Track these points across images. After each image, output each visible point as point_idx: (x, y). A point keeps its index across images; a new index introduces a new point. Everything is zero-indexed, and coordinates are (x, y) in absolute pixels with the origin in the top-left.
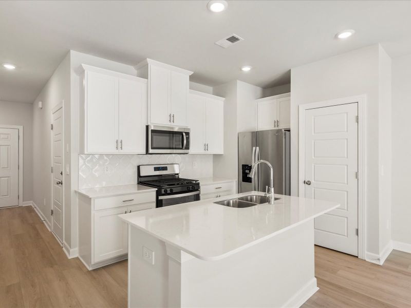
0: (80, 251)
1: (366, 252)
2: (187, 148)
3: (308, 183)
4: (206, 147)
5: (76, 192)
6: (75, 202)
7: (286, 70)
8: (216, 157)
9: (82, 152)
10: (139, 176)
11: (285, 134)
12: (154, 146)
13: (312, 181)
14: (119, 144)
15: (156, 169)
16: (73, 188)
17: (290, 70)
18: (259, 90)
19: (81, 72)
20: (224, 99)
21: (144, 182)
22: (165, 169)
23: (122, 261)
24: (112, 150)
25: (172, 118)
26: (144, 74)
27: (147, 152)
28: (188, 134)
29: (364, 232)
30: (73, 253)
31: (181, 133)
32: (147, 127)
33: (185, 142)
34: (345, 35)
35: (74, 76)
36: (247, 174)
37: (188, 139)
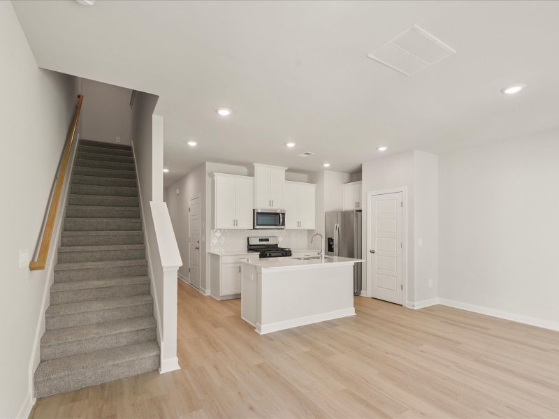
0: (212, 292)
1: (407, 301)
2: (283, 224)
3: (373, 252)
4: (299, 224)
5: (209, 253)
6: (208, 260)
7: (359, 164)
8: (310, 231)
9: (213, 227)
10: (249, 245)
11: (357, 214)
12: (259, 223)
13: (376, 251)
14: (235, 222)
15: (261, 240)
16: (207, 251)
17: (361, 165)
18: (346, 176)
19: (212, 176)
20: (315, 185)
21: (251, 248)
22: (267, 240)
23: (237, 297)
24: (231, 227)
25: (271, 203)
26: (251, 174)
27: (254, 228)
28: (283, 214)
29: (406, 287)
30: (208, 293)
31: (278, 214)
32: (254, 210)
33: (281, 220)
34: (382, 149)
35: (208, 179)
36: (331, 245)
37: (284, 218)
